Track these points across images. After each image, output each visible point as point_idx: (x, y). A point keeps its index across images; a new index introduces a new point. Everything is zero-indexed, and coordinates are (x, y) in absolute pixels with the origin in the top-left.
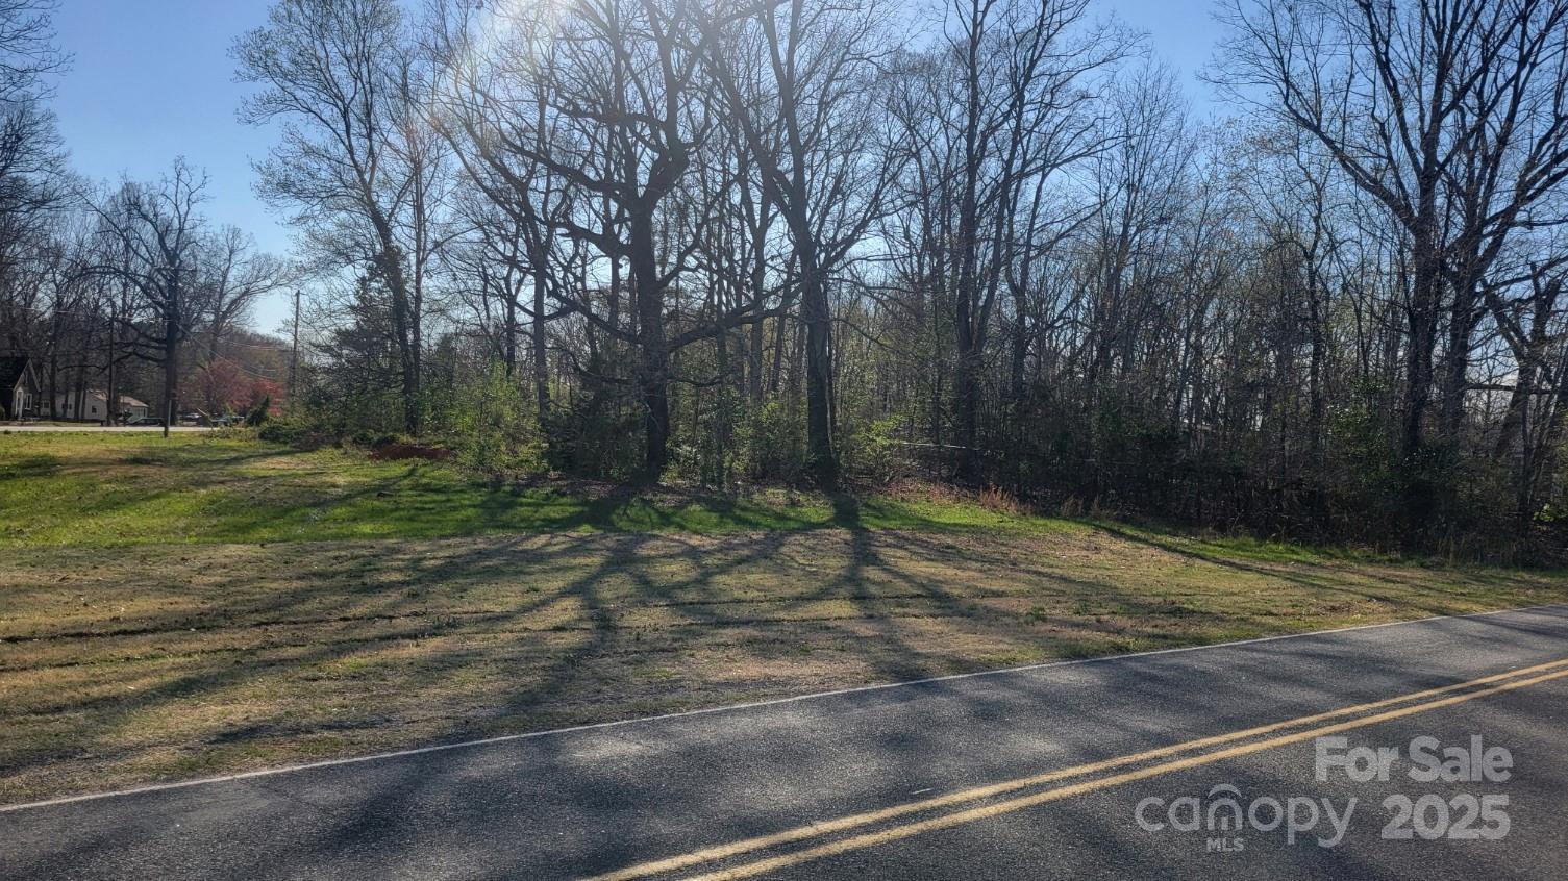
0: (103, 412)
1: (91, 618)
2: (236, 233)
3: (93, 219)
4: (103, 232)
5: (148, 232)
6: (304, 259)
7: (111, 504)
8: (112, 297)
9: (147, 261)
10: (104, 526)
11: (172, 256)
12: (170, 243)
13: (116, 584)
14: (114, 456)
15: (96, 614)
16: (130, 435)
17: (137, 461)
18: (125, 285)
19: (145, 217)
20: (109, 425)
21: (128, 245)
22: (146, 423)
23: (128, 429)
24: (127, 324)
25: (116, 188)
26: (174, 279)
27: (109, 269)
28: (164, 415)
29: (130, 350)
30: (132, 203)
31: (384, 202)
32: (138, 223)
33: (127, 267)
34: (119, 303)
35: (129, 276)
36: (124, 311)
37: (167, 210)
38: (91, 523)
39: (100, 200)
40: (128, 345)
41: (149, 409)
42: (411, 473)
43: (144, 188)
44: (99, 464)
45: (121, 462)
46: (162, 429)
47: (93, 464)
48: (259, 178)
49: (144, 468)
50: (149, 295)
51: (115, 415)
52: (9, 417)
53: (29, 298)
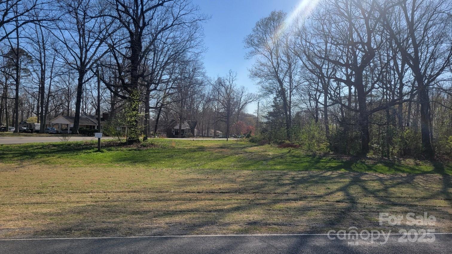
0: (213, 134)
1: (215, 188)
2: (244, 88)
3: (211, 87)
4: (213, 90)
5: (223, 89)
6: (261, 93)
7: (217, 159)
8: (216, 106)
9: (223, 97)
11: (229, 95)
12: (228, 92)
13: (219, 180)
14: (216, 146)
15: (215, 187)
16: (219, 140)
17: (222, 148)
18: (218, 103)
19: (223, 85)
20: (214, 138)
21: (219, 93)
22: (222, 138)
23: (217, 139)
24: (218, 113)
25: (216, 79)
26: (229, 101)
27: (215, 99)
28: (227, 135)
29: (219, 119)
30: (220, 83)
31: (281, 77)
32: (221, 87)
33: (219, 98)
34: (217, 107)
35: (218, 100)
36: (218, 109)
37: (227, 83)
38: (213, 163)
39: (213, 82)
40: (219, 118)
41: (223, 134)
42: (289, 152)
43: (222, 78)
44: (213, 148)
45: (218, 148)
46: (226, 139)
47: (212, 148)
48: (249, 73)
49: (223, 149)
50: (223, 105)
51: (216, 136)
52: (193, 136)
53: (198, 107)
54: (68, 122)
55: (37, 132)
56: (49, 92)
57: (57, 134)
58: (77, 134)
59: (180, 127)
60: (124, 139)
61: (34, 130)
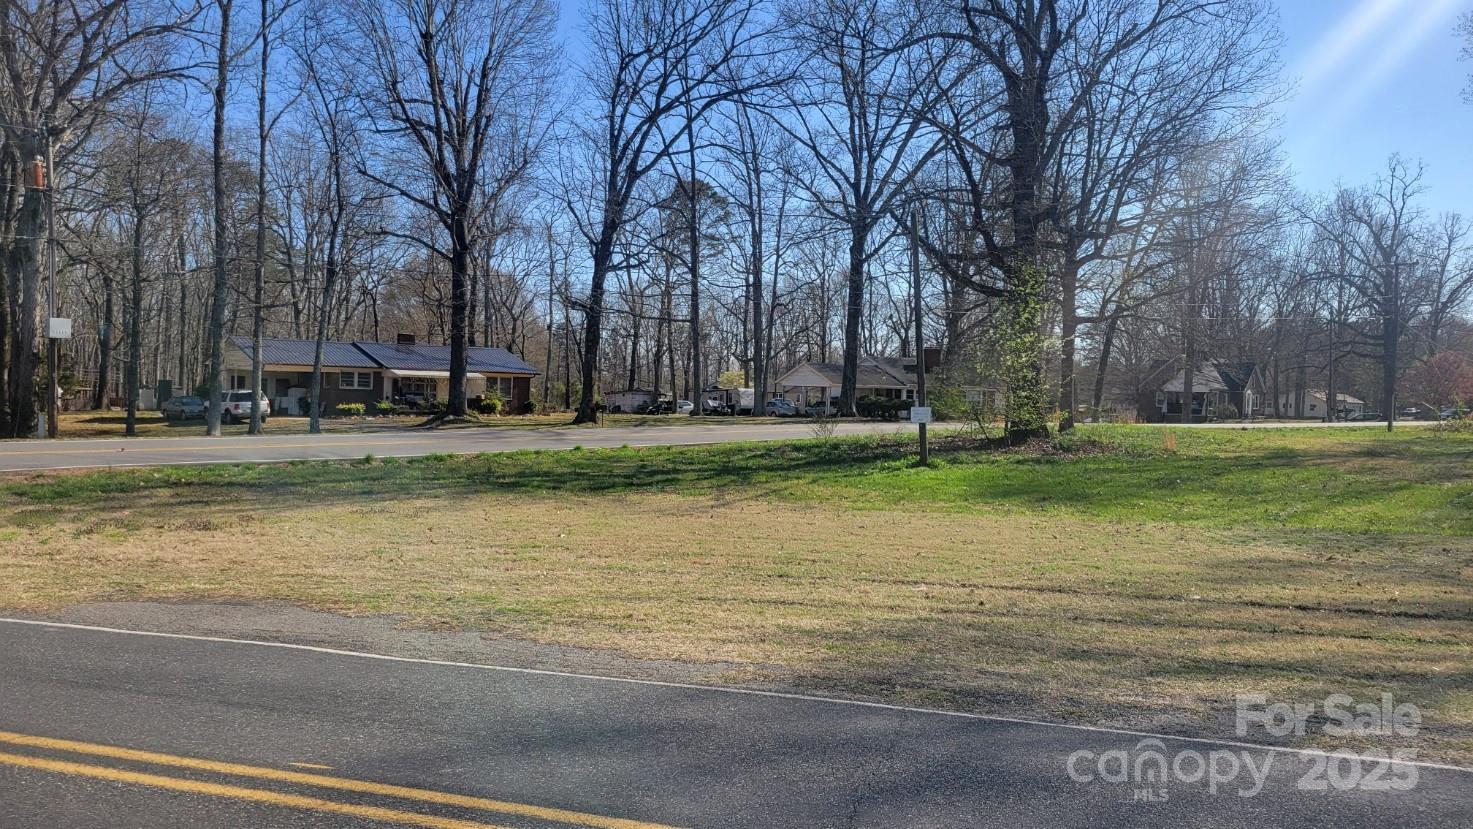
0: (1322, 409)
1: (1371, 597)
2: (1456, 219)
3: (1309, 230)
4: (1319, 240)
5: (1363, 233)
7: (1359, 495)
8: (1327, 304)
9: (1362, 261)
10: (1353, 514)
11: (1388, 253)
12: (1386, 240)
13: (1381, 568)
14: (1347, 449)
15: (1371, 594)
16: (1354, 430)
17: (1371, 453)
18: (1341, 288)
19: (1360, 220)
20: (1330, 421)
21: (1343, 248)
22: (1364, 420)
23: (1343, 424)
24: (1344, 324)
25: (1333, 197)
26: (1390, 276)
27: (1327, 275)
28: (1384, 409)
29: (1349, 348)
30: (1348, 209)
32: (1353, 226)
33: (1342, 270)
34: (1335, 304)
35: (1344, 278)
36: (1340, 313)
37: (1382, 209)
38: (1340, 511)
39: (1318, 210)
40: (1346, 344)
41: (1365, 405)
43: (1359, 191)
44: (1335, 456)
45: (1357, 454)
46: (1386, 424)
47: (1330, 456)
49: (1380, 461)
50: (1365, 294)
51: (1335, 412)
52: (1241, 416)
53: (1254, 311)
54: (826, 383)
55: (746, 412)
56: (775, 296)
57: (798, 416)
58: (853, 415)
59: (1188, 383)
60: (998, 428)
61: (737, 409)
